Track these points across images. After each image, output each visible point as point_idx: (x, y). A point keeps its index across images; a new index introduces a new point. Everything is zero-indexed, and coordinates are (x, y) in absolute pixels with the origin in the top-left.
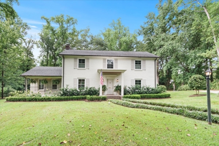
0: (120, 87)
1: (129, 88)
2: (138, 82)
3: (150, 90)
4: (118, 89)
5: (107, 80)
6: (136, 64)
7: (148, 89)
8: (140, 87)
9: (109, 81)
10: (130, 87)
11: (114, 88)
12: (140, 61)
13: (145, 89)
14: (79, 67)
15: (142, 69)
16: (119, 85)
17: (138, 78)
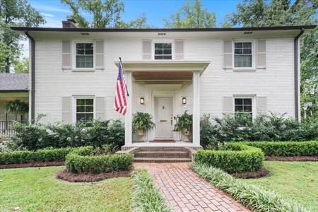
0: (191, 118)
1: (218, 121)
2: (243, 104)
3: (284, 126)
4: (185, 124)
5: (156, 99)
6: (237, 52)
7: (277, 124)
8: (251, 118)
9: (161, 103)
10: (221, 117)
11: (175, 122)
12: (250, 44)
13: (266, 125)
14: (77, 66)
15: (254, 67)
16: (189, 113)
17: (244, 92)
